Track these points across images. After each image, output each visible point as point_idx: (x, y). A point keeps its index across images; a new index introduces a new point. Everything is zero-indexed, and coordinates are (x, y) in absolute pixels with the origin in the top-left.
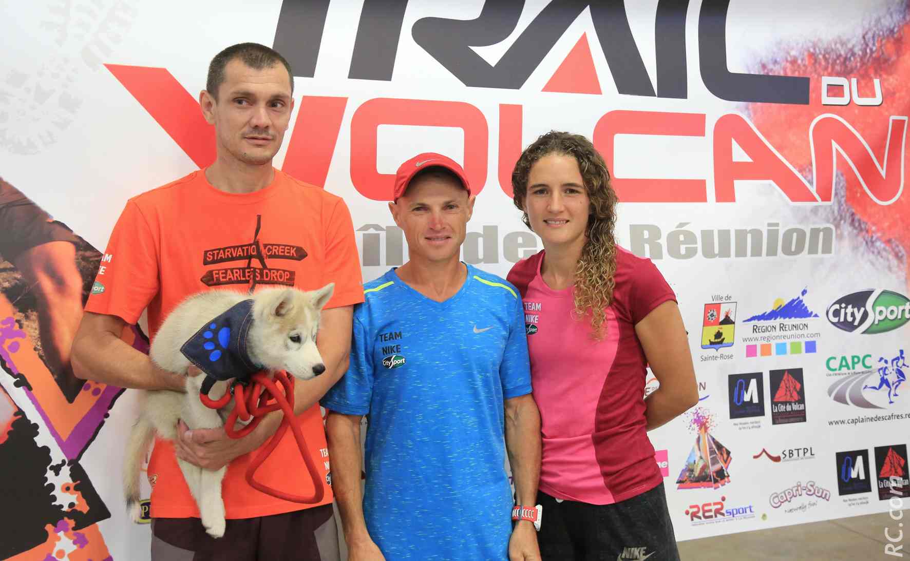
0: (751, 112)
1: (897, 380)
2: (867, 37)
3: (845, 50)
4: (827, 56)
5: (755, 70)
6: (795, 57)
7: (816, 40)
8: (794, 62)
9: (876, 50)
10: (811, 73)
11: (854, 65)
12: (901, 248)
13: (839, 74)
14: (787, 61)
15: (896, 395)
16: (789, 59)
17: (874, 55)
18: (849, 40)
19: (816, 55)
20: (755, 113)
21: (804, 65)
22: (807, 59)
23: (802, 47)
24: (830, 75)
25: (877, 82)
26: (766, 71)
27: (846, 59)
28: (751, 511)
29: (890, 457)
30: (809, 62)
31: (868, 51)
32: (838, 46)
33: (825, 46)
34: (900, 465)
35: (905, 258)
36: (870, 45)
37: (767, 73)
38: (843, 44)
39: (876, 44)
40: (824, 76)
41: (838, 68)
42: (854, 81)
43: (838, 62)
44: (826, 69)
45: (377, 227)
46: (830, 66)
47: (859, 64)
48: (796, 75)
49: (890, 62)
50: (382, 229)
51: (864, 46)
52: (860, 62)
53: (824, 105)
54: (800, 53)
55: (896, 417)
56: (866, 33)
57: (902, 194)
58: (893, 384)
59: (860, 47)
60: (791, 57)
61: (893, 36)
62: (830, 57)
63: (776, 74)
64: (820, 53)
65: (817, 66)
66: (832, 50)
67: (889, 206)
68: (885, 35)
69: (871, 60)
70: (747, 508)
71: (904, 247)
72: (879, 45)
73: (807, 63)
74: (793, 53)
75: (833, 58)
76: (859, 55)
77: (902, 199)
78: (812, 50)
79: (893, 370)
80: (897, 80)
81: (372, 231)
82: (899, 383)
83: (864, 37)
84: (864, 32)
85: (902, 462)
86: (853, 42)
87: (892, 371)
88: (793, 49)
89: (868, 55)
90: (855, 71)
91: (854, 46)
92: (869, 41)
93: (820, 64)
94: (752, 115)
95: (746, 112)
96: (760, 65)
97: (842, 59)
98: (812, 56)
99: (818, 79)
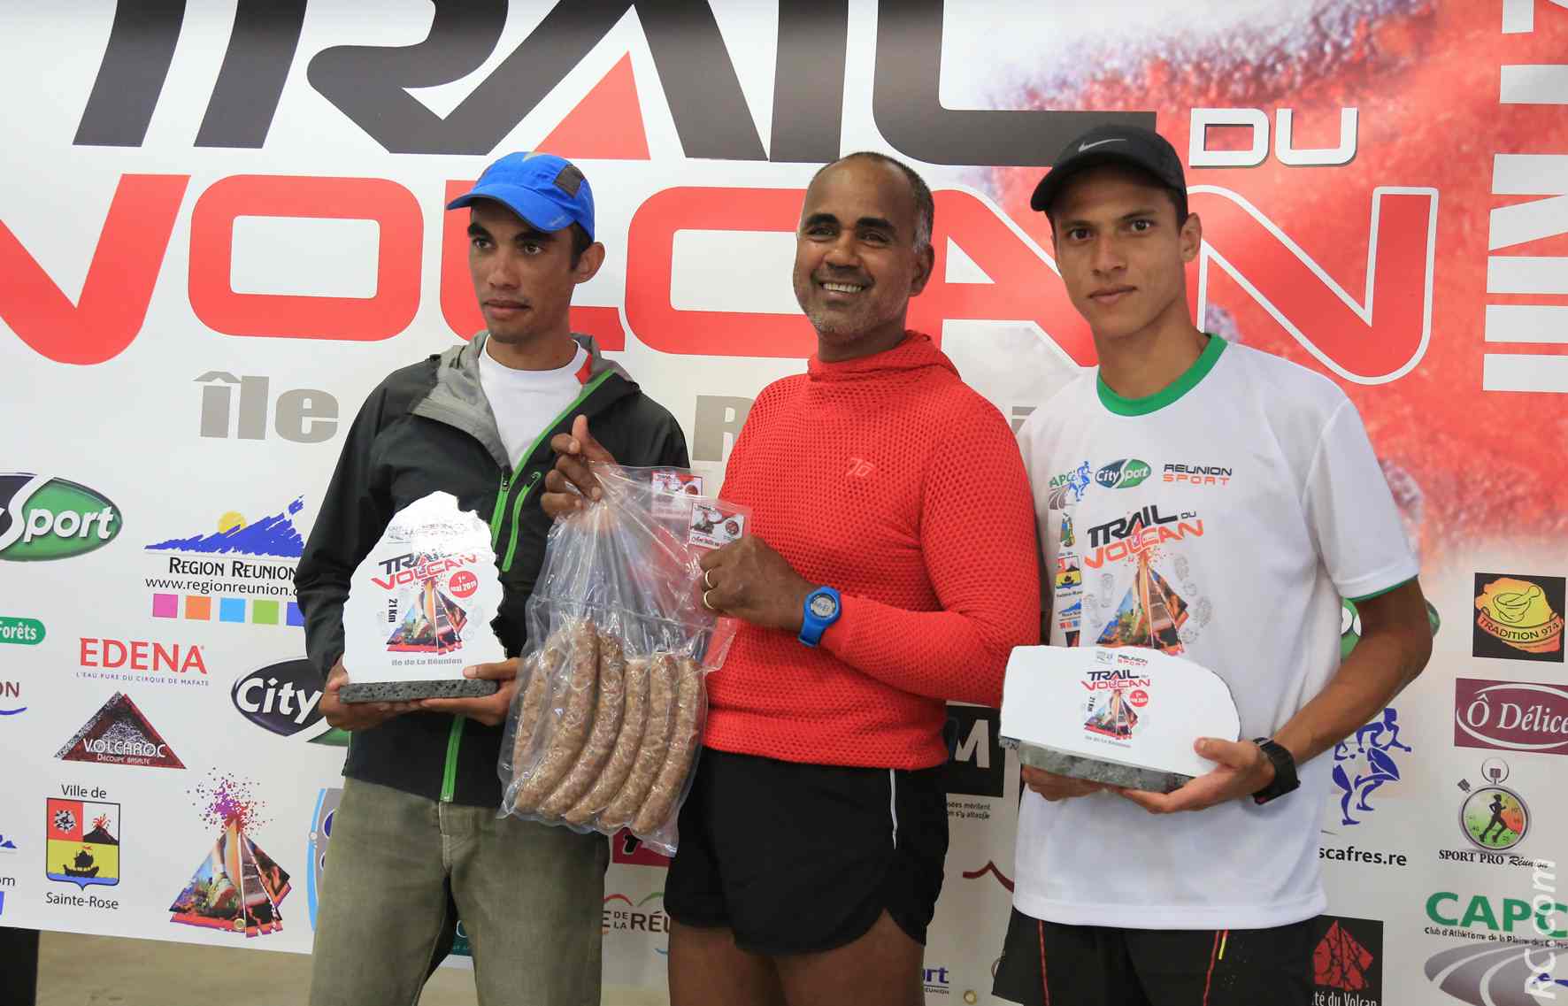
0: (997, 185)
1: (1371, 774)
2: (1324, 21)
3: (1258, 53)
4: (1206, 65)
5: (1007, 102)
6: (1115, 71)
7: (1177, 35)
8: (1113, 82)
9: (1352, 46)
10: (1159, 103)
11: (1284, 81)
12: (1410, 481)
13: (1238, 102)
14: (1094, 81)
15: (1365, 808)
16: (1100, 76)
17: (1345, 57)
18: (1271, 30)
19: (1175, 64)
20: (1008, 186)
21: (1141, 88)
22: (1147, 72)
23: (1139, 51)
24: (1213, 104)
25: (1349, 116)
26: (1037, 103)
27: (1260, 68)
28: (941, 979)
29: (1333, 943)
30: (1156, 79)
31: (1328, 48)
32: (1240, 42)
33: (1203, 43)
34: (1356, 963)
35: (1420, 503)
36: (1335, 35)
37: (1041, 107)
38: (1251, 37)
39: (1353, 33)
40: (1196, 106)
41: (1237, 89)
42: (1284, 115)
43: (1237, 75)
44: (1203, 91)
45: (228, 377)
46: (1213, 86)
47: (1299, 79)
48: (1119, 106)
49: (1395, 70)
50: (234, 380)
51: (1316, 38)
52: (1303, 74)
53: (1193, 167)
54: (1131, 64)
55: (1360, 856)
56: (1324, 11)
57: (1423, 362)
58: (1357, 783)
59: (1302, 41)
60: (1105, 72)
61: (1405, 12)
62: (1212, 69)
63: (1065, 108)
64: (1188, 61)
65: (1177, 87)
66: (1222, 52)
67: (1382, 388)
68: (1381, 10)
69: (1335, 68)
70: (935, 971)
71: (1421, 482)
72: (1363, 32)
73: (1148, 82)
74: (1113, 64)
75: (1223, 69)
76: (1300, 59)
77: (1424, 372)
78: (1163, 56)
79: (1361, 750)
80: (1406, 108)
81: (219, 382)
82: (1378, 784)
83: (1315, 20)
84: (1319, 9)
85: (1366, 960)
86: (1284, 32)
87: (1356, 752)
88: (1110, 57)
89: (1328, 59)
90: (1288, 94)
91: (1284, 41)
92: (1330, 27)
93: (1185, 82)
94: (1000, 192)
95: (985, 185)
96: (1022, 92)
97: (1249, 71)
98: (1160, 66)
99: (1178, 116)
